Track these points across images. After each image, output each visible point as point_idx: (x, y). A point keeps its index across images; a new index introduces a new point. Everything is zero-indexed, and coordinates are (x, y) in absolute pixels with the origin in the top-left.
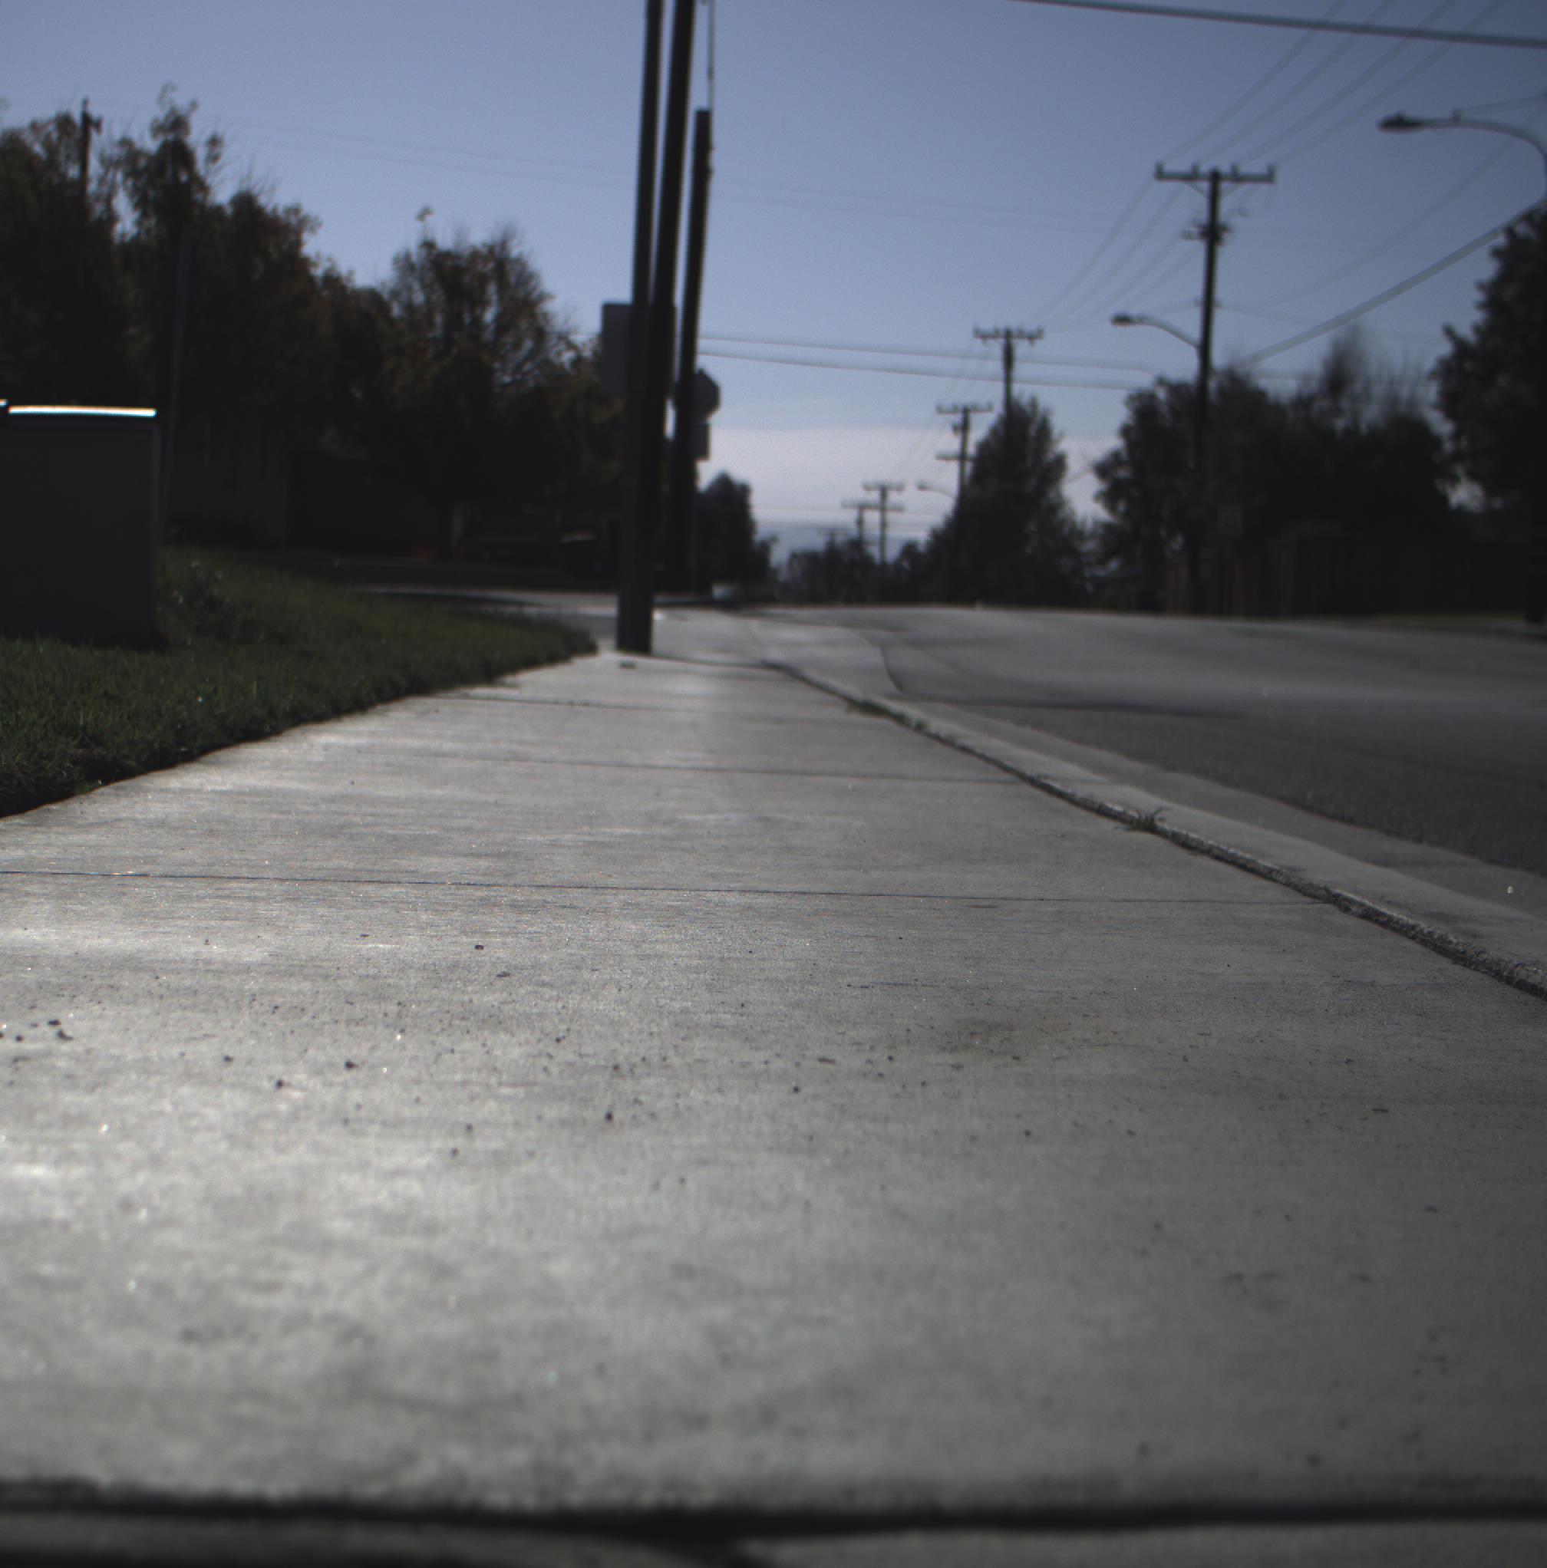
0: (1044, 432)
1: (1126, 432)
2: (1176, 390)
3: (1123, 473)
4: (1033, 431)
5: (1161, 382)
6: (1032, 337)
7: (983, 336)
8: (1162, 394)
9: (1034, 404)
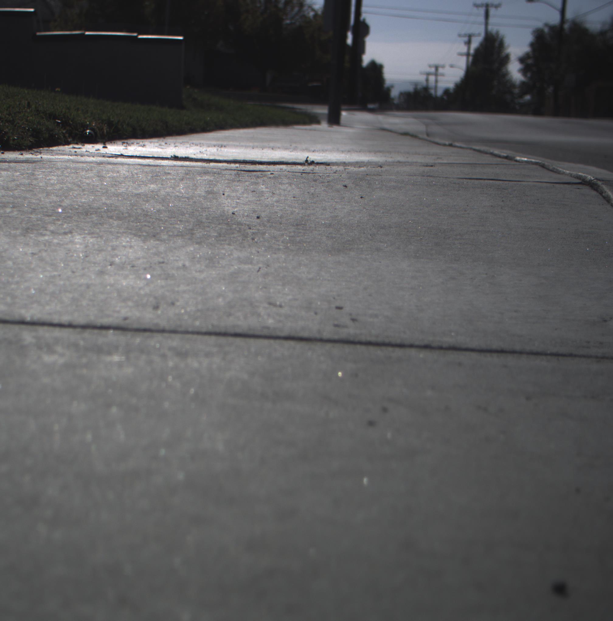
0: (501, 44)
1: (532, 45)
2: (552, 28)
3: (530, 61)
4: (497, 44)
5: (546, 25)
6: (497, 6)
7: (476, 6)
8: (546, 30)
9: (497, 33)
